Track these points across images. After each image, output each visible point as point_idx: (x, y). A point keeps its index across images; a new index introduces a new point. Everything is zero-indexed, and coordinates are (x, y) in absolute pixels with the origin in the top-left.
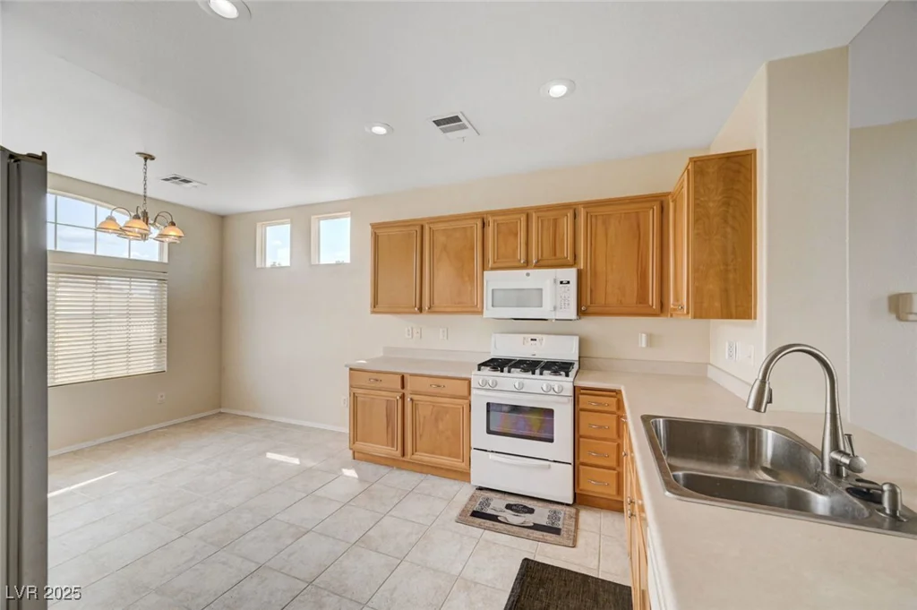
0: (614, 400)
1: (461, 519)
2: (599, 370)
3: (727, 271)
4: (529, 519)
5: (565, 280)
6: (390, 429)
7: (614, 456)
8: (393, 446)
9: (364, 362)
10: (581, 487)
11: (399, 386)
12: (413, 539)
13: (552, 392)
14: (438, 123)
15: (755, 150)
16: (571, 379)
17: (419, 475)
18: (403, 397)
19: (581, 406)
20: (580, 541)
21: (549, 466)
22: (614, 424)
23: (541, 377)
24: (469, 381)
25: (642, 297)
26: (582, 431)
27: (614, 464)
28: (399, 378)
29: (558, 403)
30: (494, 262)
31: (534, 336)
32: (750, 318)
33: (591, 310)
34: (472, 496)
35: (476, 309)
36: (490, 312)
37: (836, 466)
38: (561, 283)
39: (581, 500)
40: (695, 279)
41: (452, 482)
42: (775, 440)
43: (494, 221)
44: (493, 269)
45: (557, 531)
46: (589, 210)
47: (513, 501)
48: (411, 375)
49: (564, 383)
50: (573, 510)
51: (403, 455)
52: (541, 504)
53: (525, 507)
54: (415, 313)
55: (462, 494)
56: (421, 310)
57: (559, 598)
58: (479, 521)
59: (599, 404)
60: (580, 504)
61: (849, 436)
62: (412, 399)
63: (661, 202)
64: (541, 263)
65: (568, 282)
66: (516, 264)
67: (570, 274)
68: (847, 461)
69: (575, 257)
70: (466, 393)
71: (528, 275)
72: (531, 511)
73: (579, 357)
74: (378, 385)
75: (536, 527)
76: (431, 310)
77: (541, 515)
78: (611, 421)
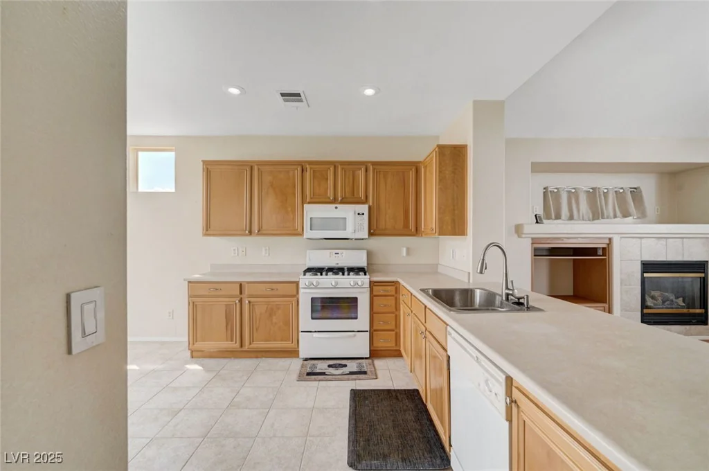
0: (393, 288)
1: (300, 378)
2: (378, 271)
3: (454, 210)
4: (346, 370)
5: (361, 212)
6: (229, 327)
7: (394, 323)
8: (232, 341)
9: (199, 276)
10: (375, 345)
11: (238, 293)
12: (271, 396)
13: (357, 286)
14: (283, 95)
15: (466, 146)
16: (368, 276)
17: (255, 360)
18: (241, 301)
19: (375, 293)
20: (379, 376)
21: (355, 335)
22: (394, 302)
23: (349, 277)
24: (297, 283)
25: (406, 225)
26: (375, 310)
27: (393, 327)
28: (238, 286)
29: (360, 292)
30: (311, 198)
31: (337, 251)
32: (464, 235)
33: (377, 232)
34: (303, 365)
35: (296, 232)
36: (308, 233)
37: (507, 295)
38: (359, 214)
39: (374, 354)
40: (439, 213)
41: (283, 360)
42: (481, 293)
43: (311, 168)
44: (309, 203)
45: (365, 373)
46: (374, 167)
47: (331, 362)
48: (248, 283)
49: (363, 280)
50: (370, 361)
51: (241, 346)
52: (349, 361)
53: (340, 364)
54: (246, 235)
55: (295, 365)
56: (250, 232)
57: (378, 402)
58: (313, 377)
59: (385, 291)
60: (374, 357)
61: (512, 281)
62: (249, 302)
63: (416, 166)
64: (345, 200)
65: (363, 214)
66: (328, 200)
67: (364, 208)
68: (511, 292)
69: (367, 197)
70: (295, 293)
71: (336, 208)
72: (345, 366)
73: (368, 264)
74: (218, 293)
75: (352, 373)
76: (260, 233)
77: (352, 366)
78: (391, 301)
